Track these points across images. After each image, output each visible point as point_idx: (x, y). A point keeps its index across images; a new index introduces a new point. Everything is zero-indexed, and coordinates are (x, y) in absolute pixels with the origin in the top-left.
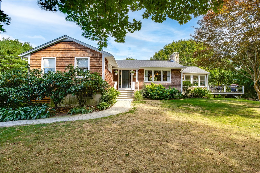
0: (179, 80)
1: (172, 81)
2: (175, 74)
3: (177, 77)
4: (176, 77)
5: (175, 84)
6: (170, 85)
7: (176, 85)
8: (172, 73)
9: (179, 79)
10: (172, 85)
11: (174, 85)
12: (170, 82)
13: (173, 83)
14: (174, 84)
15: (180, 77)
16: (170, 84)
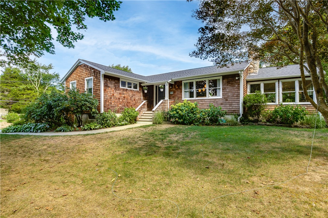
0: (236, 94)
1: (223, 96)
2: (228, 82)
3: (232, 88)
4: (230, 88)
5: (229, 100)
6: (220, 102)
7: (230, 102)
8: (223, 82)
9: (237, 92)
10: (224, 102)
11: (227, 102)
12: (221, 97)
13: (225, 98)
14: (227, 100)
15: (238, 88)
16: (221, 100)
